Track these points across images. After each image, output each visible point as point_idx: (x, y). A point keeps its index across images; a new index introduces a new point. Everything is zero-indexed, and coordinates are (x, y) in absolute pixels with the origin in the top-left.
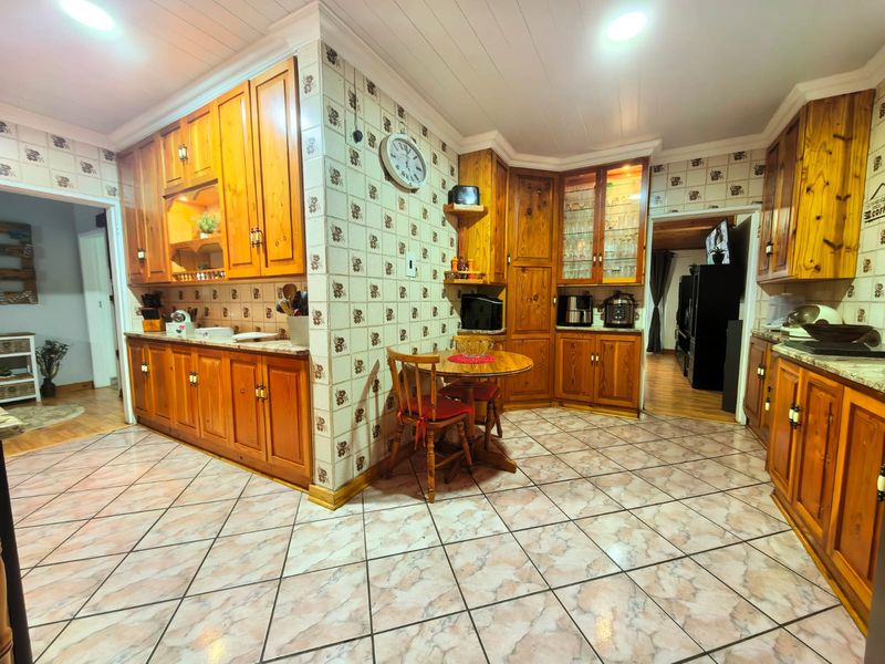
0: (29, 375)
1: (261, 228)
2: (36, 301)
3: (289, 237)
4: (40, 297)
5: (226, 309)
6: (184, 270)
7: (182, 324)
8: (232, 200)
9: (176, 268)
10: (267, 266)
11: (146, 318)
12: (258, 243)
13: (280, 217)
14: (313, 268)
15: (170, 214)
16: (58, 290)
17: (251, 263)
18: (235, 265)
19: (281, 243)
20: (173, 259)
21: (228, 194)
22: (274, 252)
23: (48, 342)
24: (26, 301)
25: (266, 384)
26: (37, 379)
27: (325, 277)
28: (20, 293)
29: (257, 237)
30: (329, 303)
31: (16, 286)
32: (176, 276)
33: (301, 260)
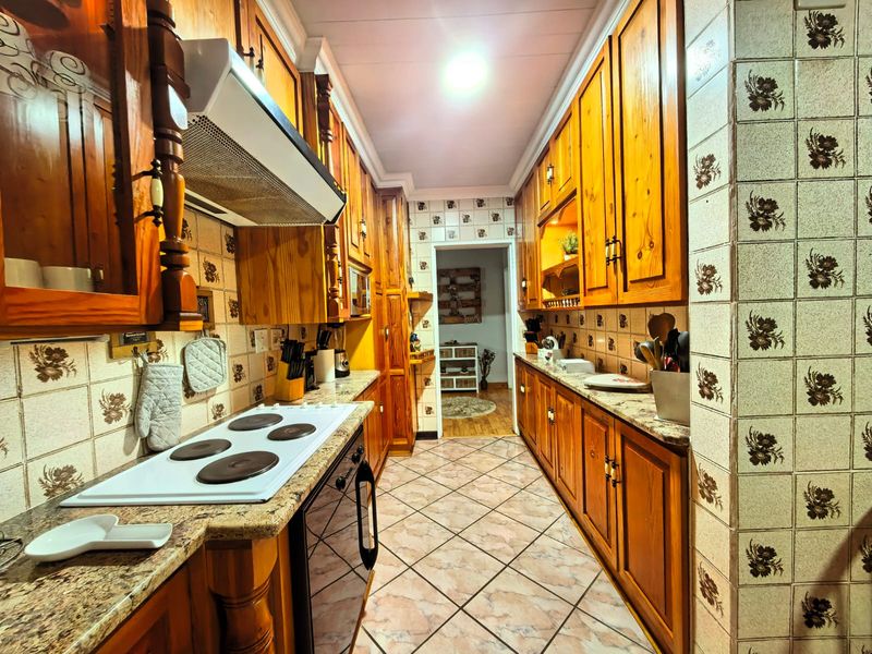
0: (473, 373)
1: (619, 237)
2: (481, 321)
3: (657, 240)
4: (483, 319)
5: (591, 338)
6: (553, 296)
7: (551, 351)
8: (589, 208)
9: (547, 295)
10: (625, 290)
11: (528, 341)
12: (615, 259)
13: (646, 211)
14: (701, 291)
15: (542, 241)
16: (492, 313)
17: (607, 287)
18: (589, 290)
19: (646, 253)
20: (544, 286)
21: (586, 201)
22: (636, 268)
23: (485, 350)
24: (476, 321)
25: (619, 462)
26: (477, 377)
27: (727, 309)
28: (473, 316)
29: (614, 249)
30: (736, 360)
31: (471, 311)
32: (546, 303)
33: (678, 278)
